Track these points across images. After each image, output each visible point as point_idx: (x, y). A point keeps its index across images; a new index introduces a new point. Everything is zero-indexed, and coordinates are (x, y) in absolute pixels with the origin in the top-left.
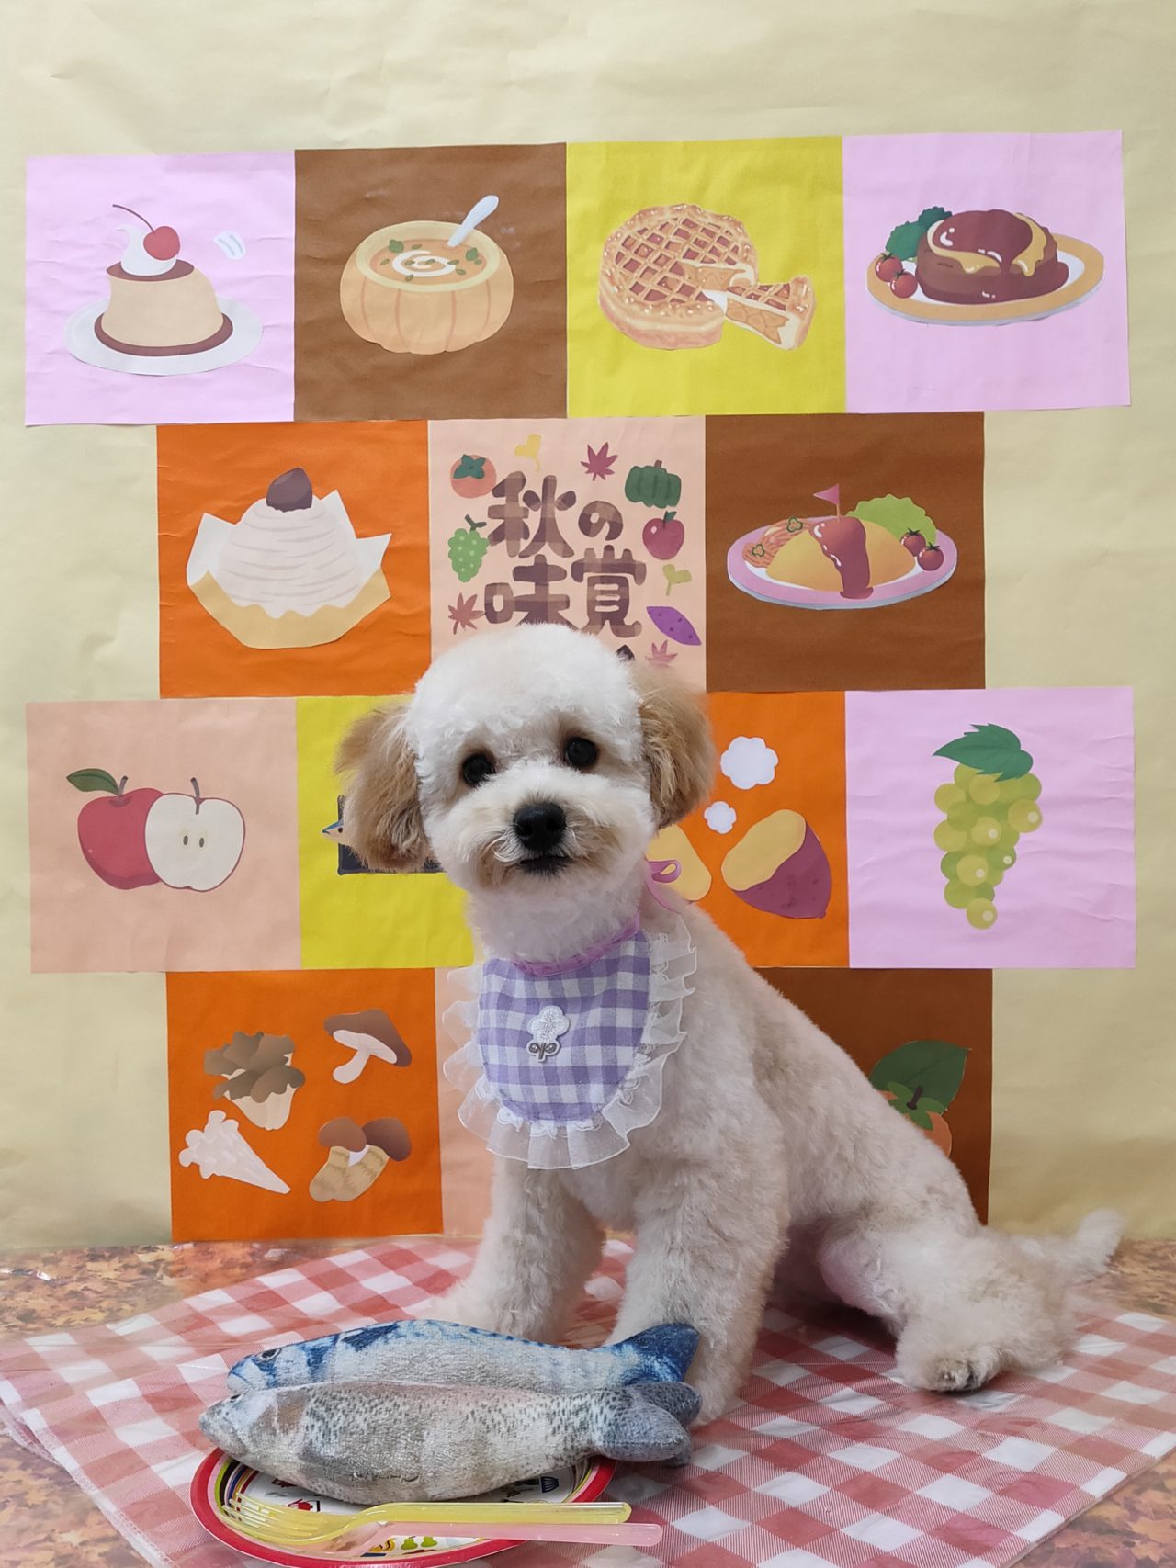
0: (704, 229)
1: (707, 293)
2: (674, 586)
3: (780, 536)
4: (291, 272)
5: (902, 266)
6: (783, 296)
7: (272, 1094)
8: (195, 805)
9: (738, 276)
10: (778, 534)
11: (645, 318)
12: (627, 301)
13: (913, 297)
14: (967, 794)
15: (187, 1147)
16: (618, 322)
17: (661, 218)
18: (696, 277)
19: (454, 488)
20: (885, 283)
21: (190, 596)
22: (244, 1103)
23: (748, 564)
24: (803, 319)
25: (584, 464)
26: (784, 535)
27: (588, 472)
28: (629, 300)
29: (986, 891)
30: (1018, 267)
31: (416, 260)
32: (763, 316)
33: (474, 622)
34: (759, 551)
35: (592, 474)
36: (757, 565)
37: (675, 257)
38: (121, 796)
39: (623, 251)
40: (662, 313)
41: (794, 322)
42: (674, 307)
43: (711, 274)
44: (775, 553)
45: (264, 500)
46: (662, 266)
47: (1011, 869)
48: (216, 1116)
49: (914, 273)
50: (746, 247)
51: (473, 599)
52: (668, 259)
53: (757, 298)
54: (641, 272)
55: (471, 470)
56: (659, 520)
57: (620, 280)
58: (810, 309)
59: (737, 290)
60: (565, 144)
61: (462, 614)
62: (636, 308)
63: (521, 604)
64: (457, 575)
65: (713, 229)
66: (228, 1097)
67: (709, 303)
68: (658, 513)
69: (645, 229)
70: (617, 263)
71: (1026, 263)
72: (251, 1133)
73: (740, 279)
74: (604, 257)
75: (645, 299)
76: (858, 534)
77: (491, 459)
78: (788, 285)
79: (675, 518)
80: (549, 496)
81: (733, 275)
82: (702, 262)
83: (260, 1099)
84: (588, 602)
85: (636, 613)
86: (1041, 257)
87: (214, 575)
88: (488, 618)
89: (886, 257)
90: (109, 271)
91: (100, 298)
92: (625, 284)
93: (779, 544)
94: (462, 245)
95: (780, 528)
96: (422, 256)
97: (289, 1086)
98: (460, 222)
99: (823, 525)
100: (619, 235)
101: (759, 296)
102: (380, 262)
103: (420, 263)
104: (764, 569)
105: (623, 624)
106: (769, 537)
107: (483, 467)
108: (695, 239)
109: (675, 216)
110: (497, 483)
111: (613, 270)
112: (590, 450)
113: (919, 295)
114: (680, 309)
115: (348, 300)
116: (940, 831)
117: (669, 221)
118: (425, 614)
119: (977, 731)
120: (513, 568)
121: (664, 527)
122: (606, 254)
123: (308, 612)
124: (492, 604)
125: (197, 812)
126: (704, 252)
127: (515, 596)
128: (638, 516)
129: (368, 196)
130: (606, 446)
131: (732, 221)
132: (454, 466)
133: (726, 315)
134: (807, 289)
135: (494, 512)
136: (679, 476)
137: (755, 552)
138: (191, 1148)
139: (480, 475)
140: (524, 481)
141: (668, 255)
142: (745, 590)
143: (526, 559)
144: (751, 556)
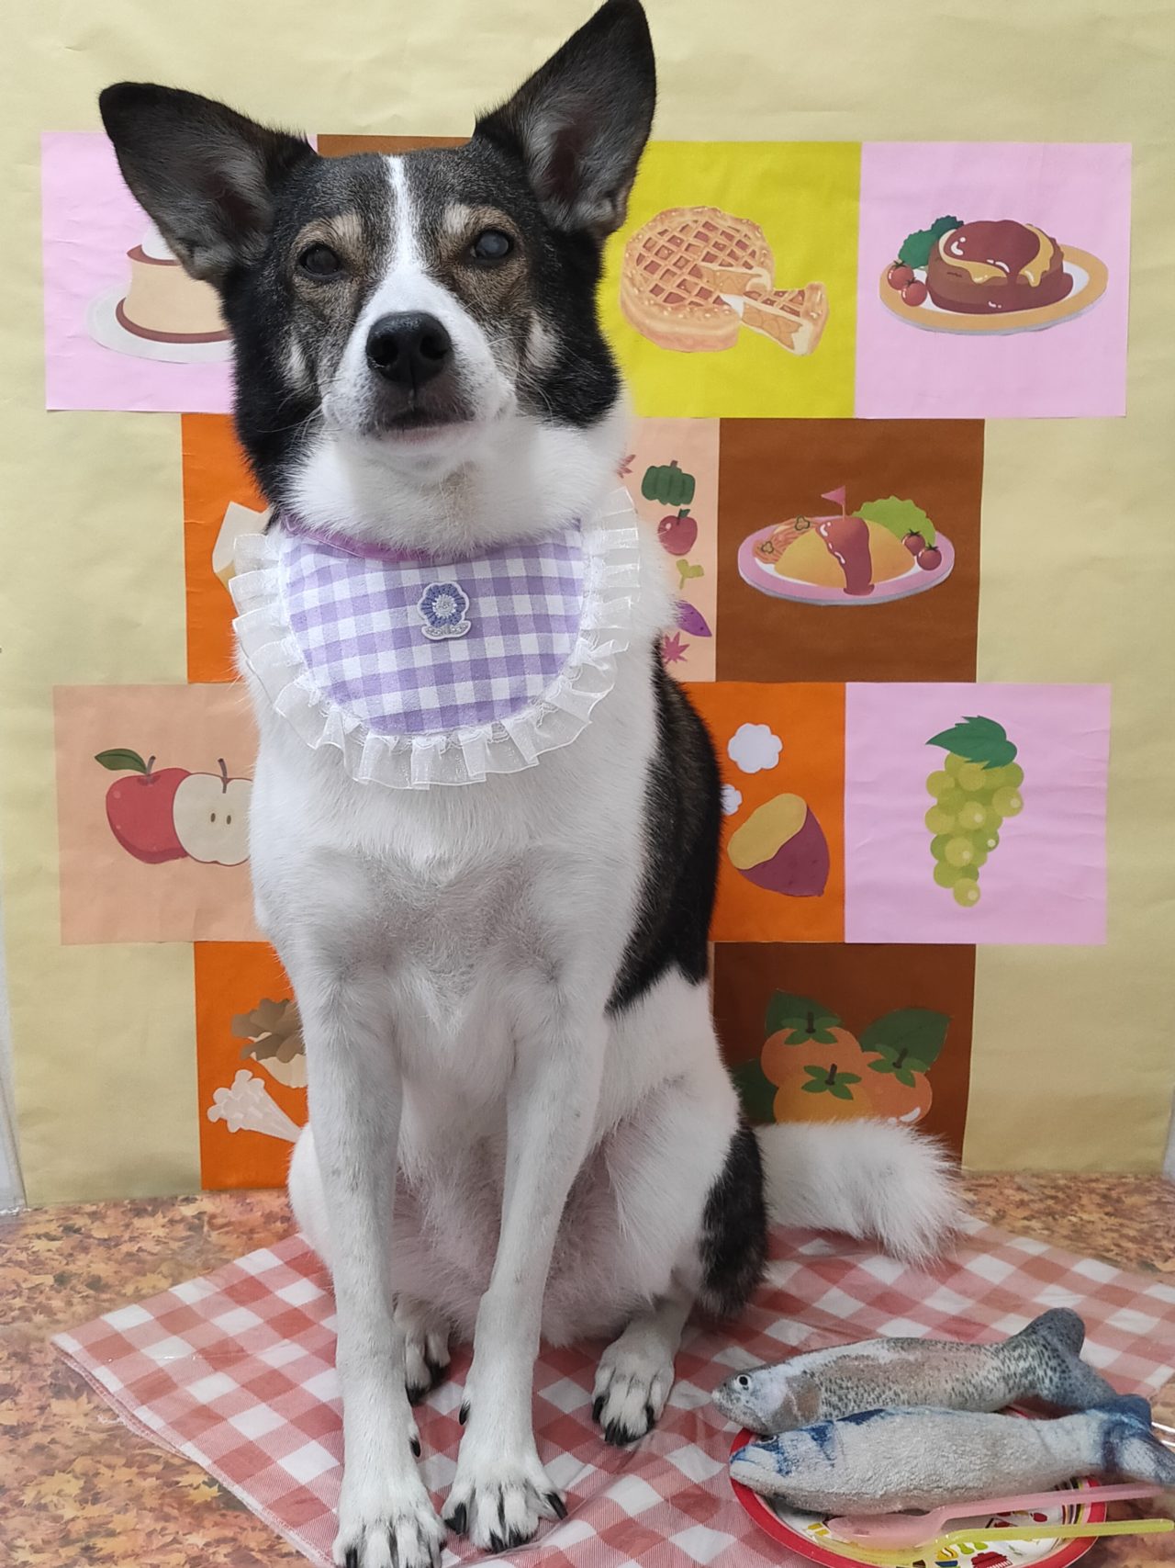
0: (723, 233)
1: (724, 297)
2: (687, 580)
3: (789, 534)
5: (913, 273)
6: (798, 303)
7: (297, 1055)
8: (222, 784)
9: (755, 280)
10: (790, 531)
11: (663, 320)
12: (647, 303)
13: (922, 306)
14: (956, 780)
15: (215, 1104)
16: (640, 326)
17: (682, 219)
18: (714, 281)
20: (896, 291)
21: (215, 582)
22: (270, 1064)
23: (757, 560)
24: (816, 325)
26: (793, 533)
28: (649, 301)
29: (971, 872)
30: (1025, 278)
32: (777, 322)
34: (768, 548)
36: (766, 561)
37: (694, 260)
38: (149, 775)
39: (644, 253)
40: (681, 316)
41: (807, 328)
42: (692, 310)
43: (728, 278)
44: (783, 550)
46: (681, 268)
47: (995, 850)
48: (243, 1075)
49: (924, 281)
50: (764, 251)
52: (687, 261)
53: (772, 303)
54: (661, 274)
56: (674, 516)
57: (641, 283)
58: (823, 317)
59: (753, 295)
62: (655, 310)
65: (732, 232)
66: (255, 1058)
67: (726, 307)
69: (666, 231)
70: (639, 266)
71: (1034, 276)
72: (277, 1091)
73: (758, 284)
74: (625, 258)
75: (665, 301)
76: (863, 533)
78: (803, 291)
79: (689, 516)
81: (749, 280)
82: (721, 265)
83: (286, 1059)
86: (1047, 268)
89: (898, 265)
90: (130, 254)
91: (122, 281)
92: (645, 286)
93: (787, 542)
95: (787, 527)
99: (829, 524)
100: (640, 237)
101: (775, 302)
104: (773, 566)
106: (778, 534)
108: (713, 243)
109: (695, 218)
111: (634, 272)
113: (928, 304)
114: (698, 312)
116: (931, 816)
117: (690, 224)
119: (966, 722)
121: (678, 524)
122: (627, 255)
125: (224, 791)
126: (722, 256)
128: (654, 513)
131: (750, 225)
133: (742, 320)
134: (821, 297)
136: (694, 477)
137: (764, 548)
138: (218, 1105)
141: (688, 258)
142: (753, 585)
144: (759, 552)
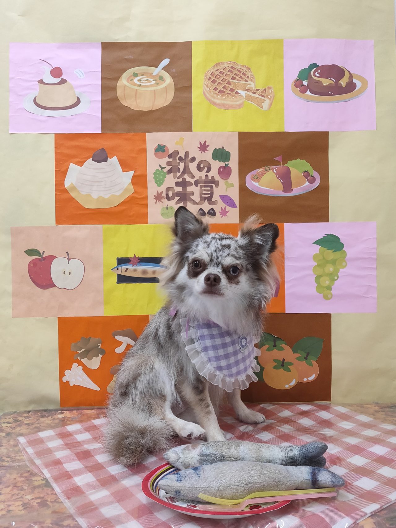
0: (238, 70)
1: (239, 91)
2: (228, 188)
4: (100, 83)
5: (303, 82)
6: (264, 93)
7: (94, 357)
8: (68, 261)
9: (249, 86)
10: (262, 172)
11: (218, 99)
12: (212, 93)
13: (306, 93)
14: (323, 256)
16: (209, 100)
17: (224, 66)
18: (235, 86)
19: (155, 156)
20: (297, 88)
21: (66, 191)
22: (84, 361)
23: (252, 181)
24: (270, 100)
25: (198, 147)
26: (264, 172)
27: (200, 150)
28: (213, 93)
29: (329, 288)
30: (341, 84)
31: (142, 79)
32: (257, 99)
33: (162, 200)
35: (201, 151)
36: (255, 182)
37: (228, 79)
38: (43, 258)
39: (211, 77)
40: (224, 98)
41: (267, 101)
42: (228, 96)
43: (240, 85)
44: (261, 178)
45: (91, 159)
46: (224, 82)
47: (337, 281)
48: (75, 365)
49: (307, 85)
50: (252, 76)
51: (162, 192)
52: (226, 80)
53: (255, 93)
54: (217, 84)
55: (161, 149)
56: (223, 166)
57: (210, 87)
58: (272, 98)
59: (248, 91)
60: (191, 41)
61: (158, 198)
62: (215, 95)
63: (178, 194)
64: (156, 185)
65: (241, 70)
66: (79, 359)
67: (239, 95)
68: (223, 164)
69: (218, 70)
70: (209, 80)
71: (343, 82)
72: (87, 370)
74: (204, 78)
75: (218, 93)
76: (288, 172)
77: (167, 146)
78: (265, 89)
79: (229, 166)
80: (187, 158)
81: (247, 86)
82: (237, 81)
83: (90, 359)
84: (200, 193)
85: (216, 197)
86: (348, 81)
87: (74, 184)
88: (167, 199)
89: (297, 80)
90: (39, 82)
91: (36, 91)
92: (212, 88)
93: (263, 175)
94: (157, 75)
95: (263, 170)
96: (145, 78)
97: (100, 354)
98: (157, 67)
99: (277, 169)
100: (210, 71)
101: (256, 93)
102: (130, 79)
103: (144, 81)
104: (258, 183)
105: (211, 200)
106: (259, 172)
107: (165, 149)
108: (234, 73)
109: (228, 65)
110: (170, 153)
111: (208, 83)
112: (200, 143)
113: (308, 93)
114: (230, 96)
115: (119, 92)
116: (315, 268)
117: (227, 67)
118: (146, 198)
119: (326, 236)
120: (175, 182)
121: (225, 169)
122: (205, 77)
123: (107, 197)
124: (168, 194)
125: (68, 263)
126: (238, 78)
127: (176, 191)
128: (216, 165)
129: (126, 58)
130: (206, 142)
131: (247, 67)
132: (155, 148)
133: (245, 99)
134: (272, 91)
135: (168, 163)
136: (230, 152)
137: (255, 177)
138: (66, 376)
139: (164, 151)
140: (178, 153)
141: (226, 78)
142: (251, 190)
143: (180, 179)
144: (253, 179)
